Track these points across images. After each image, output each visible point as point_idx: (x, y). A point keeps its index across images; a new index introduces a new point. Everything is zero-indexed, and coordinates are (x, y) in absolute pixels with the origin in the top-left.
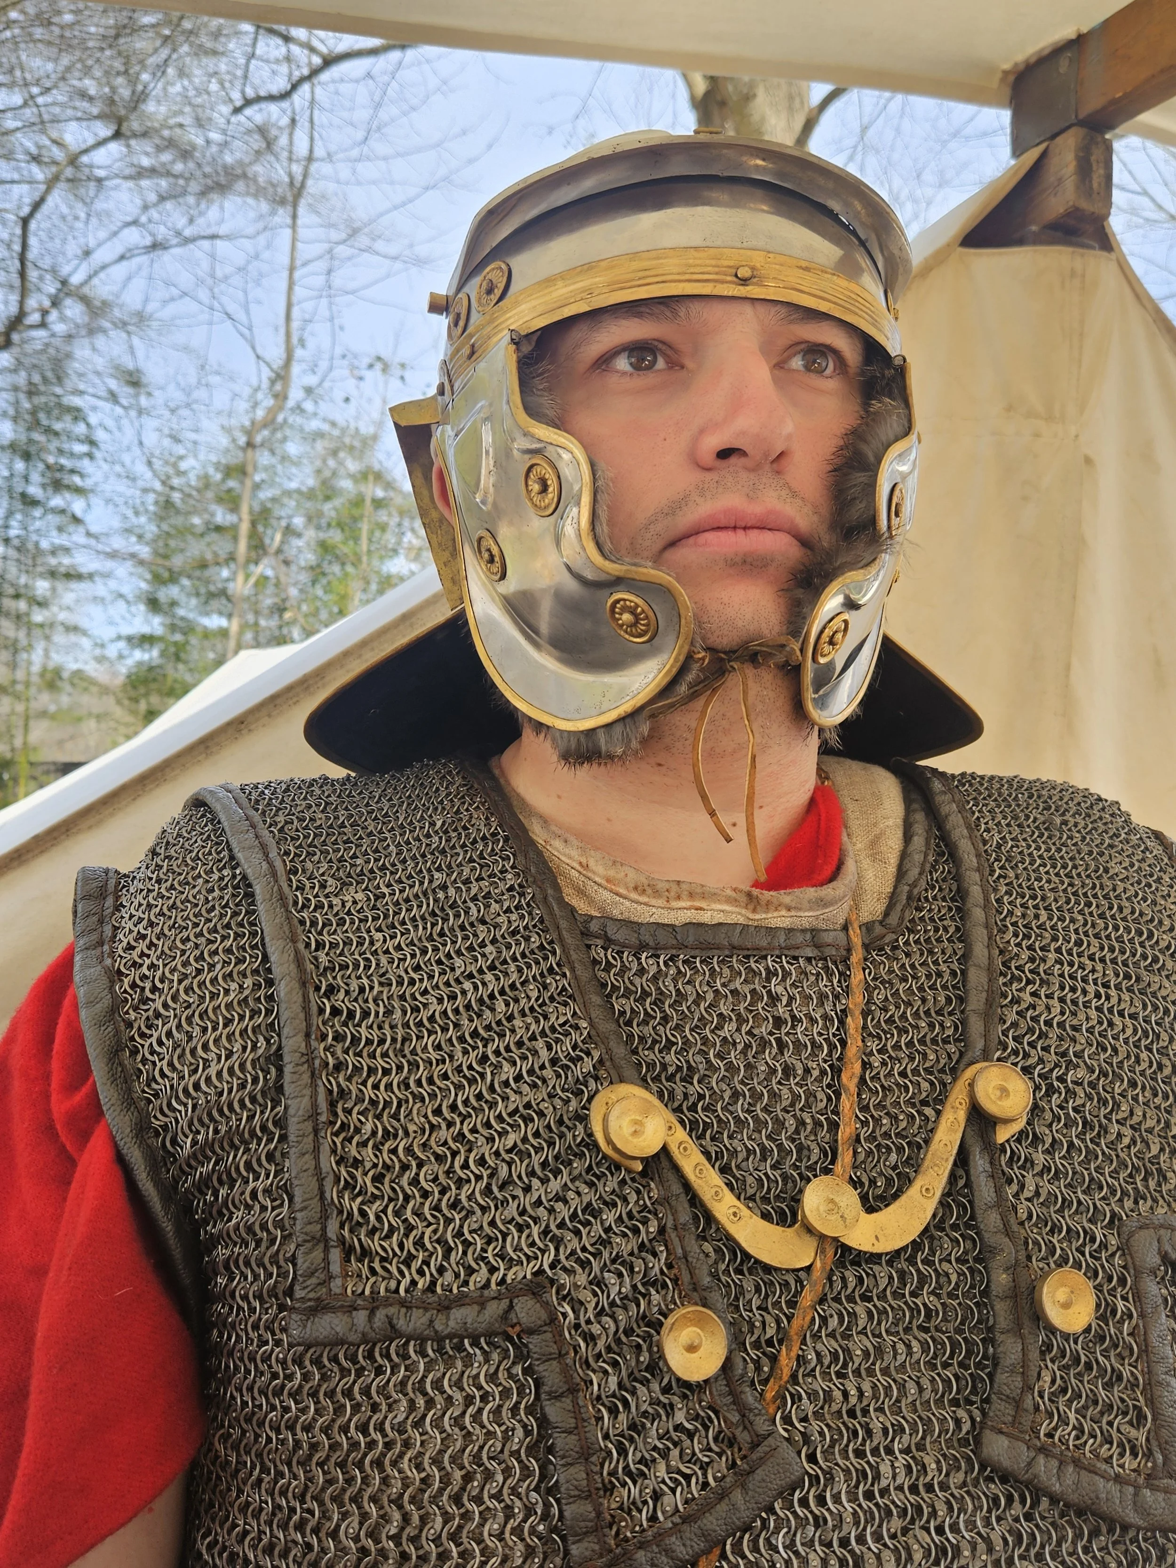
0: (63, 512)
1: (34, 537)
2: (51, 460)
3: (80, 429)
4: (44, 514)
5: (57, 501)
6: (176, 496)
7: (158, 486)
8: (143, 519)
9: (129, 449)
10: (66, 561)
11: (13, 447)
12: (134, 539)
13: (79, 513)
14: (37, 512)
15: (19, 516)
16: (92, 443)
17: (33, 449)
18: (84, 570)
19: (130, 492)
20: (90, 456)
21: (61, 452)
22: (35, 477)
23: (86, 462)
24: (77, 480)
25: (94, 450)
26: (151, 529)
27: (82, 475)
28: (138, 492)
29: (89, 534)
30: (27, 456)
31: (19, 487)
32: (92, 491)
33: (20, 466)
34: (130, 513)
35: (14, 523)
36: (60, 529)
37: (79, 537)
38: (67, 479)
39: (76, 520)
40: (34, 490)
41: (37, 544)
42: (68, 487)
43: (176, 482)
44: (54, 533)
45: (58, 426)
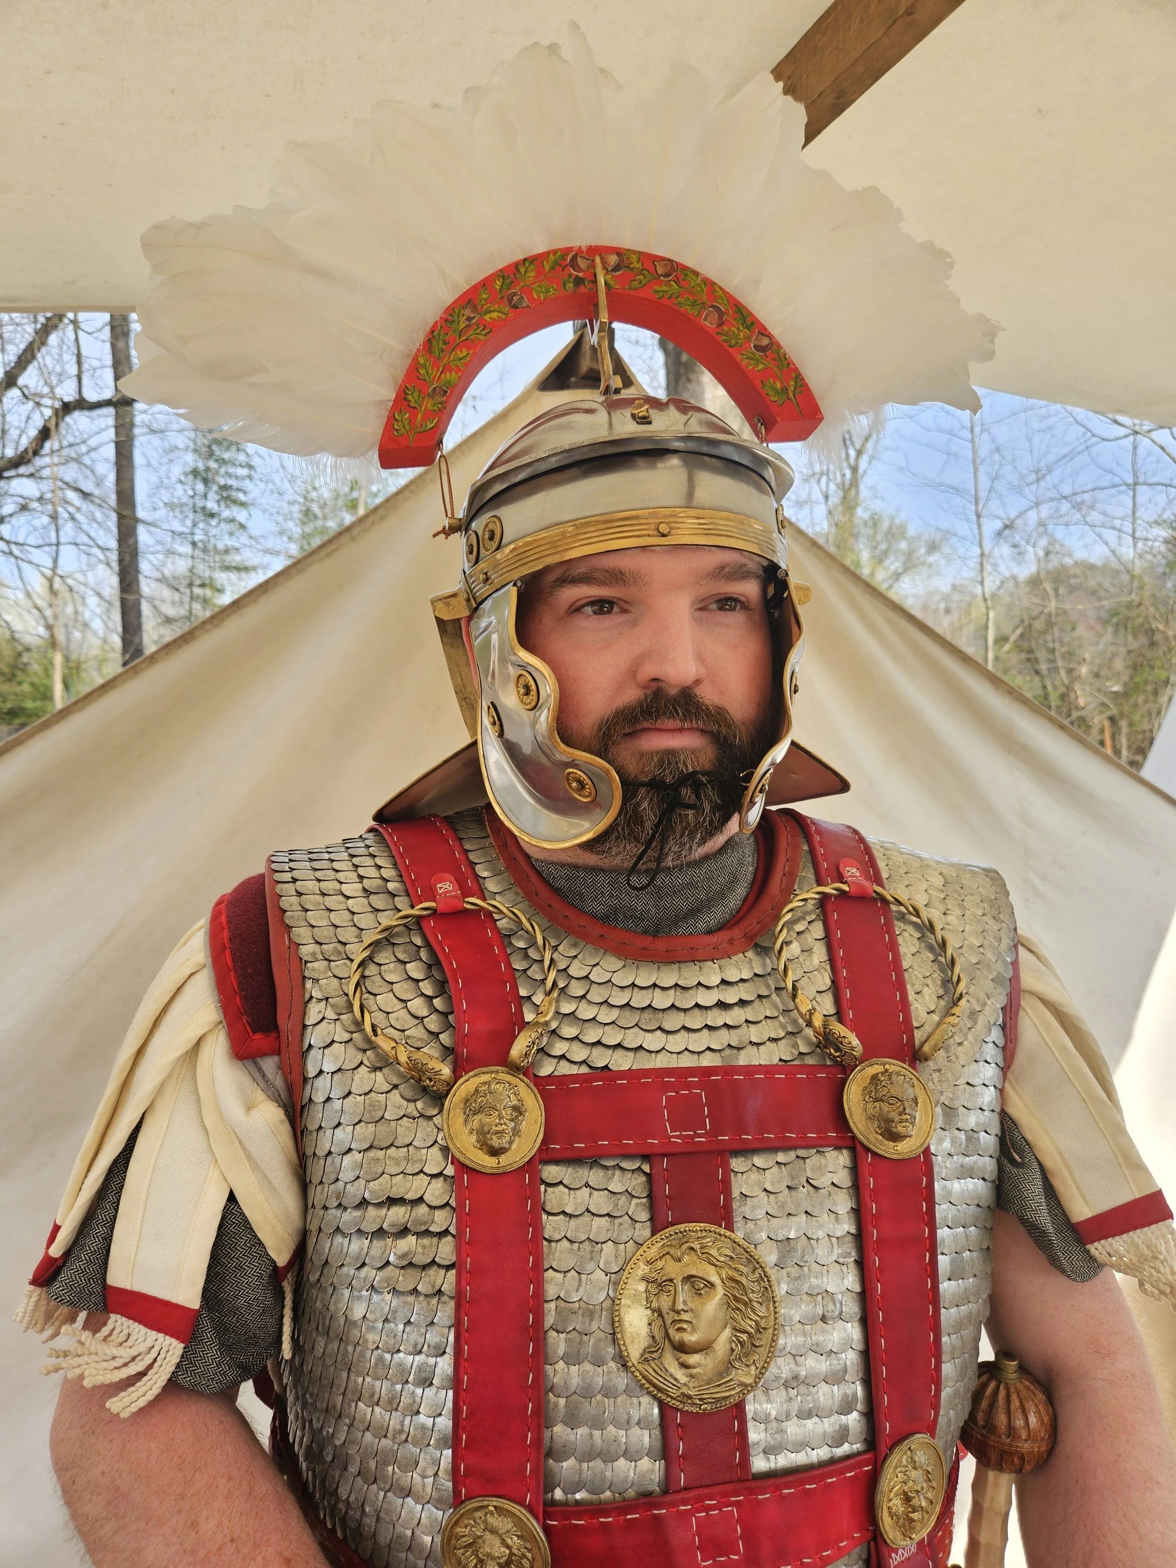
0: (233, 520)
1: (212, 540)
2: (222, 482)
3: (242, 457)
4: (219, 524)
5: (226, 513)
6: (315, 508)
7: (301, 500)
8: (290, 524)
9: (278, 471)
10: (238, 558)
11: (195, 473)
12: (285, 539)
13: (243, 521)
14: (214, 522)
15: (201, 525)
16: (250, 467)
17: (210, 475)
18: (248, 564)
19: (277, 504)
20: (250, 477)
21: (230, 476)
22: (212, 495)
23: (247, 482)
24: (242, 497)
25: (253, 473)
26: (297, 531)
27: (245, 493)
28: (285, 505)
29: (251, 537)
30: (206, 481)
31: (200, 503)
32: (252, 504)
33: (200, 487)
34: (280, 519)
35: (197, 531)
36: (231, 534)
37: (244, 539)
38: (234, 494)
39: (242, 527)
40: (211, 505)
41: (215, 548)
42: (235, 502)
43: (314, 495)
44: (226, 537)
45: (226, 456)
